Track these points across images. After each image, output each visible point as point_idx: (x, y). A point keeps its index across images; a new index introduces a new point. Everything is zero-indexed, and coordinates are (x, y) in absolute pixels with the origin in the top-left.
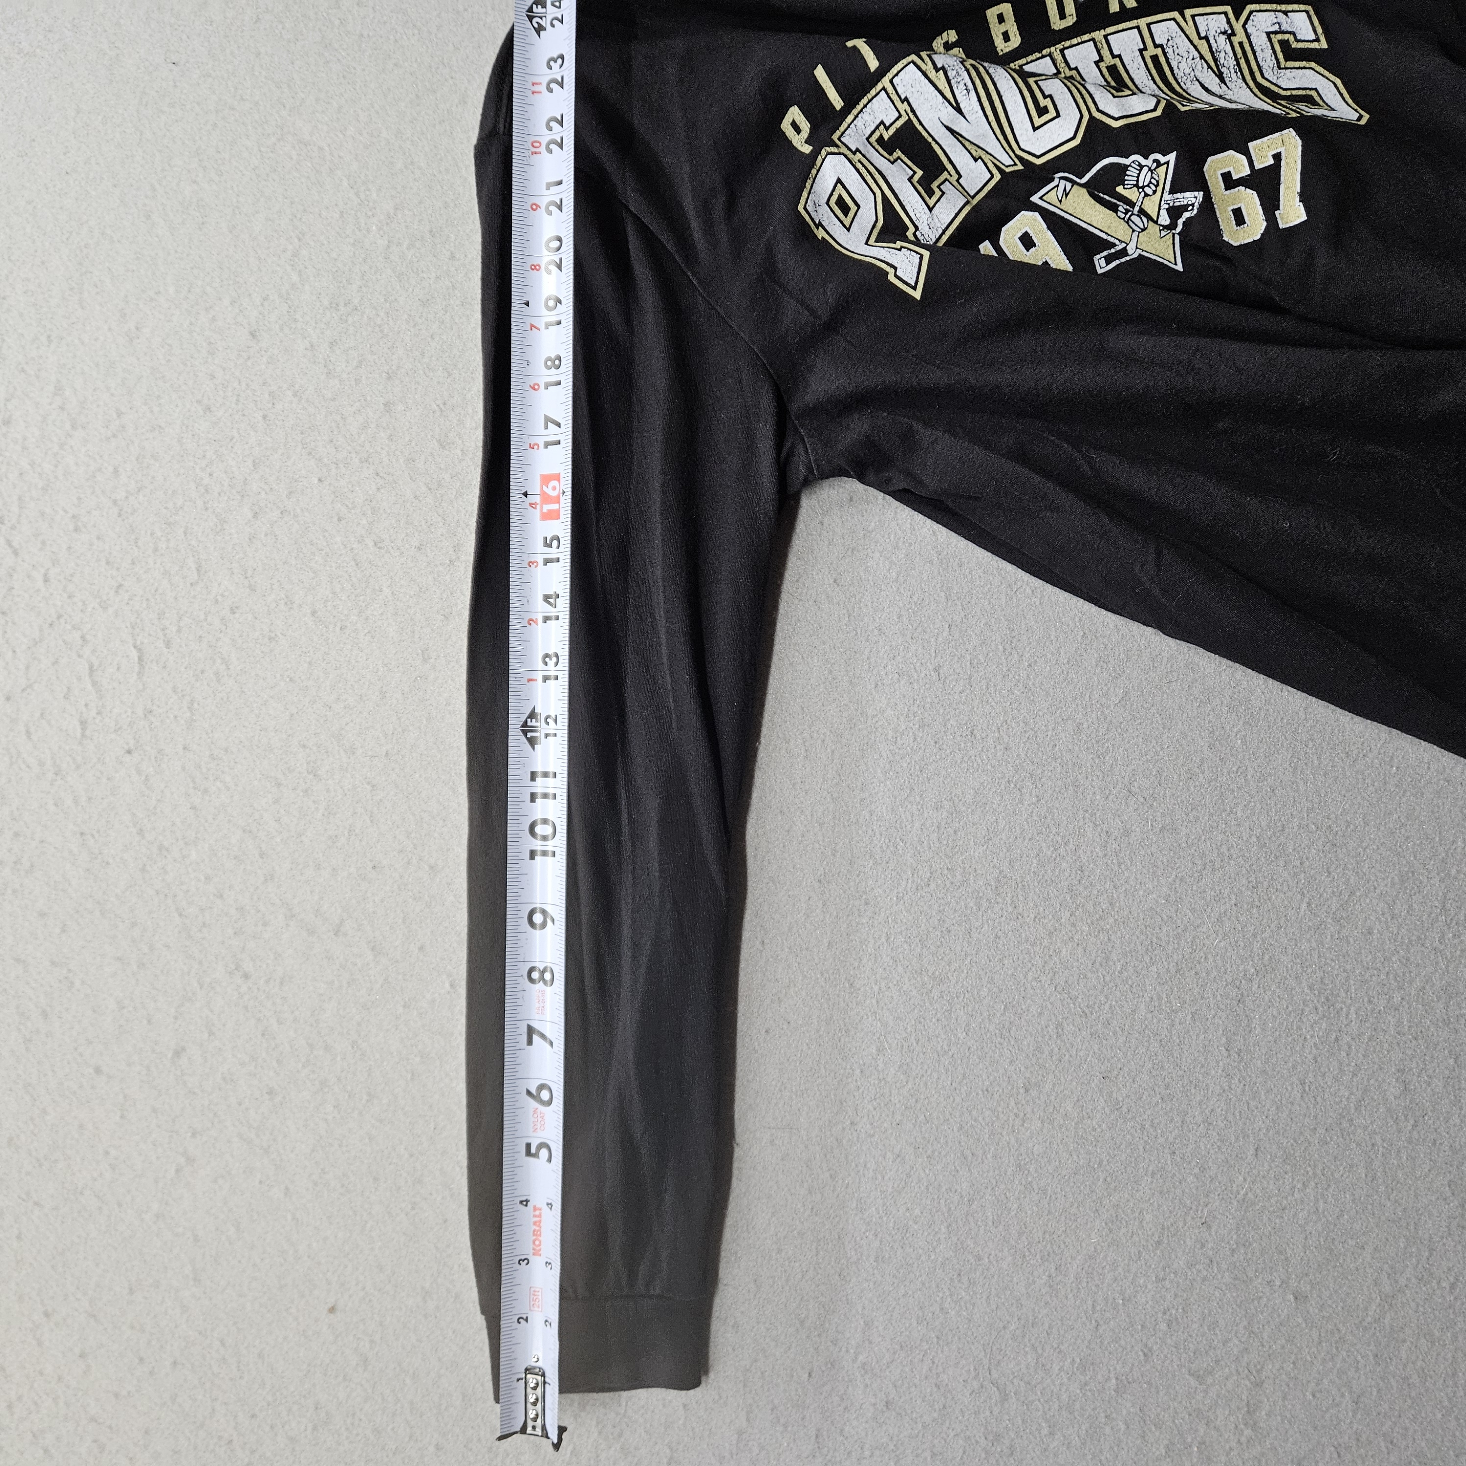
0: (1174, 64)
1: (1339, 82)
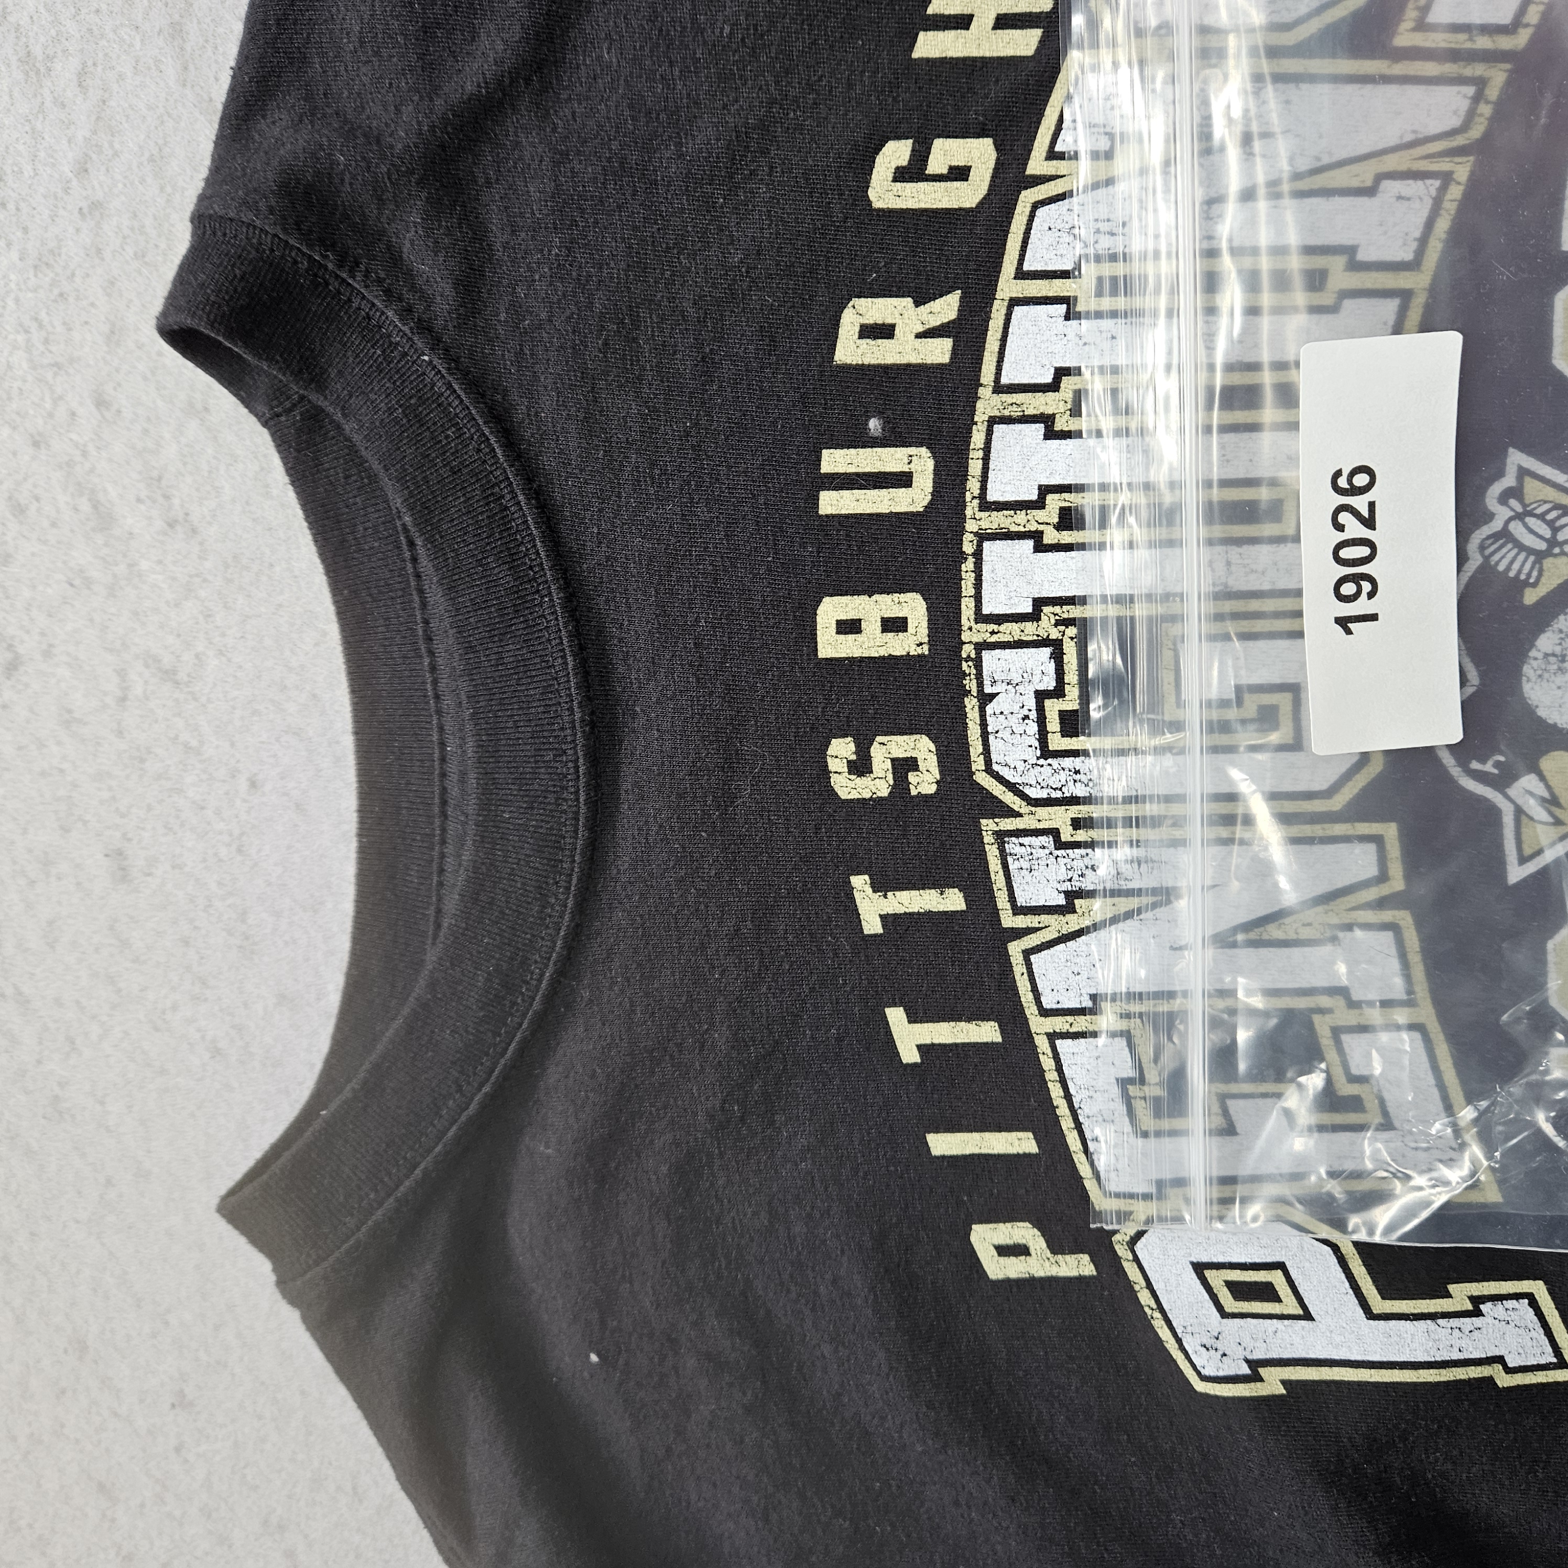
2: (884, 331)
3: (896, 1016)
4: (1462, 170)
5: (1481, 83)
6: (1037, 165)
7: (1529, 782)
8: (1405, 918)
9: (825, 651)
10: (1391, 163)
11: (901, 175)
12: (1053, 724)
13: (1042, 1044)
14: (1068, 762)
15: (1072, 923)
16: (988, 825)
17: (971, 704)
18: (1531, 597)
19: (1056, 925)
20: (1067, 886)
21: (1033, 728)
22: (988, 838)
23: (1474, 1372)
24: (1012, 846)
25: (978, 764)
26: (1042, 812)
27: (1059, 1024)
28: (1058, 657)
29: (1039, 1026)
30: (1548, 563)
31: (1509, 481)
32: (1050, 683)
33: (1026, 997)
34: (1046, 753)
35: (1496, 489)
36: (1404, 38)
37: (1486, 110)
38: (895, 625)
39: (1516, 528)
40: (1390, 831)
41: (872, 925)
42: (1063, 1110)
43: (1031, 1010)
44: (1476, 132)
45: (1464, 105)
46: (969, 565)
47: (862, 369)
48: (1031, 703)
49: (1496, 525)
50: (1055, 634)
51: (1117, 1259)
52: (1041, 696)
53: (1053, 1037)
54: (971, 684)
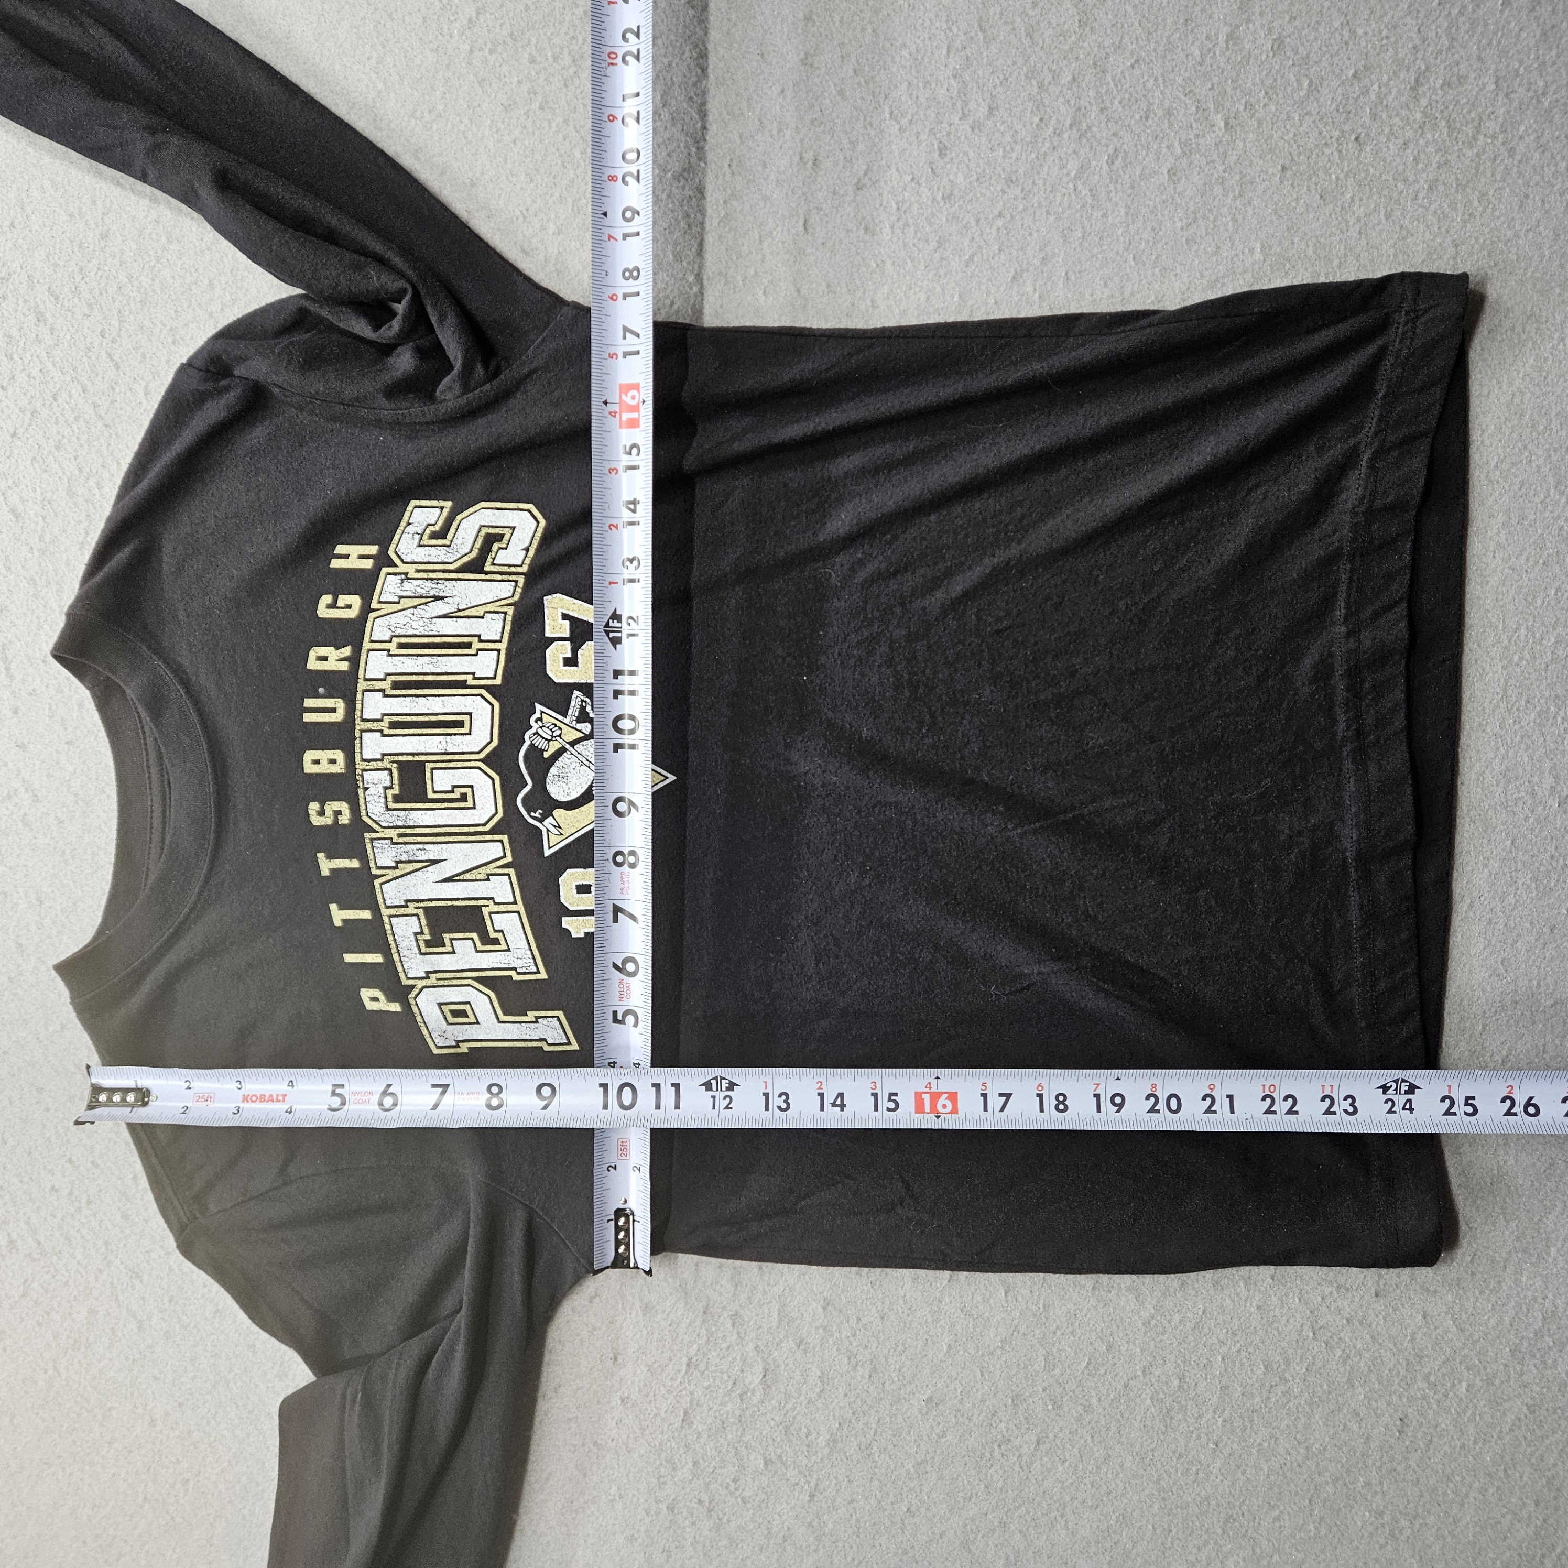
0: (411, 632)
1: (483, 504)
2: (325, 659)
4: (510, 611)
5: (516, 582)
6: (374, 605)
7: (550, 819)
9: (307, 771)
10: (490, 607)
11: (330, 606)
12: (390, 799)
13: (386, 919)
14: (395, 813)
15: (398, 873)
16: (367, 835)
17: (360, 791)
18: (546, 755)
19: (391, 874)
21: (383, 800)
22: (367, 841)
24: (376, 843)
25: (363, 813)
26: (386, 831)
27: (393, 911)
28: (391, 774)
29: (385, 912)
31: (537, 715)
32: (388, 784)
33: (380, 901)
34: (388, 810)
35: (534, 718)
36: (488, 567)
37: (519, 590)
38: (333, 762)
39: (540, 731)
40: (505, 838)
42: (393, 945)
43: (382, 906)
44: (516, 598)
45: (512, 589)
46: (357, 741)
47: (317, 672)
48: (382, 791)
49: (533, 730)
50: (389, 766)
52: (386, 788)
53: (390, 916)
54: (360, 784)
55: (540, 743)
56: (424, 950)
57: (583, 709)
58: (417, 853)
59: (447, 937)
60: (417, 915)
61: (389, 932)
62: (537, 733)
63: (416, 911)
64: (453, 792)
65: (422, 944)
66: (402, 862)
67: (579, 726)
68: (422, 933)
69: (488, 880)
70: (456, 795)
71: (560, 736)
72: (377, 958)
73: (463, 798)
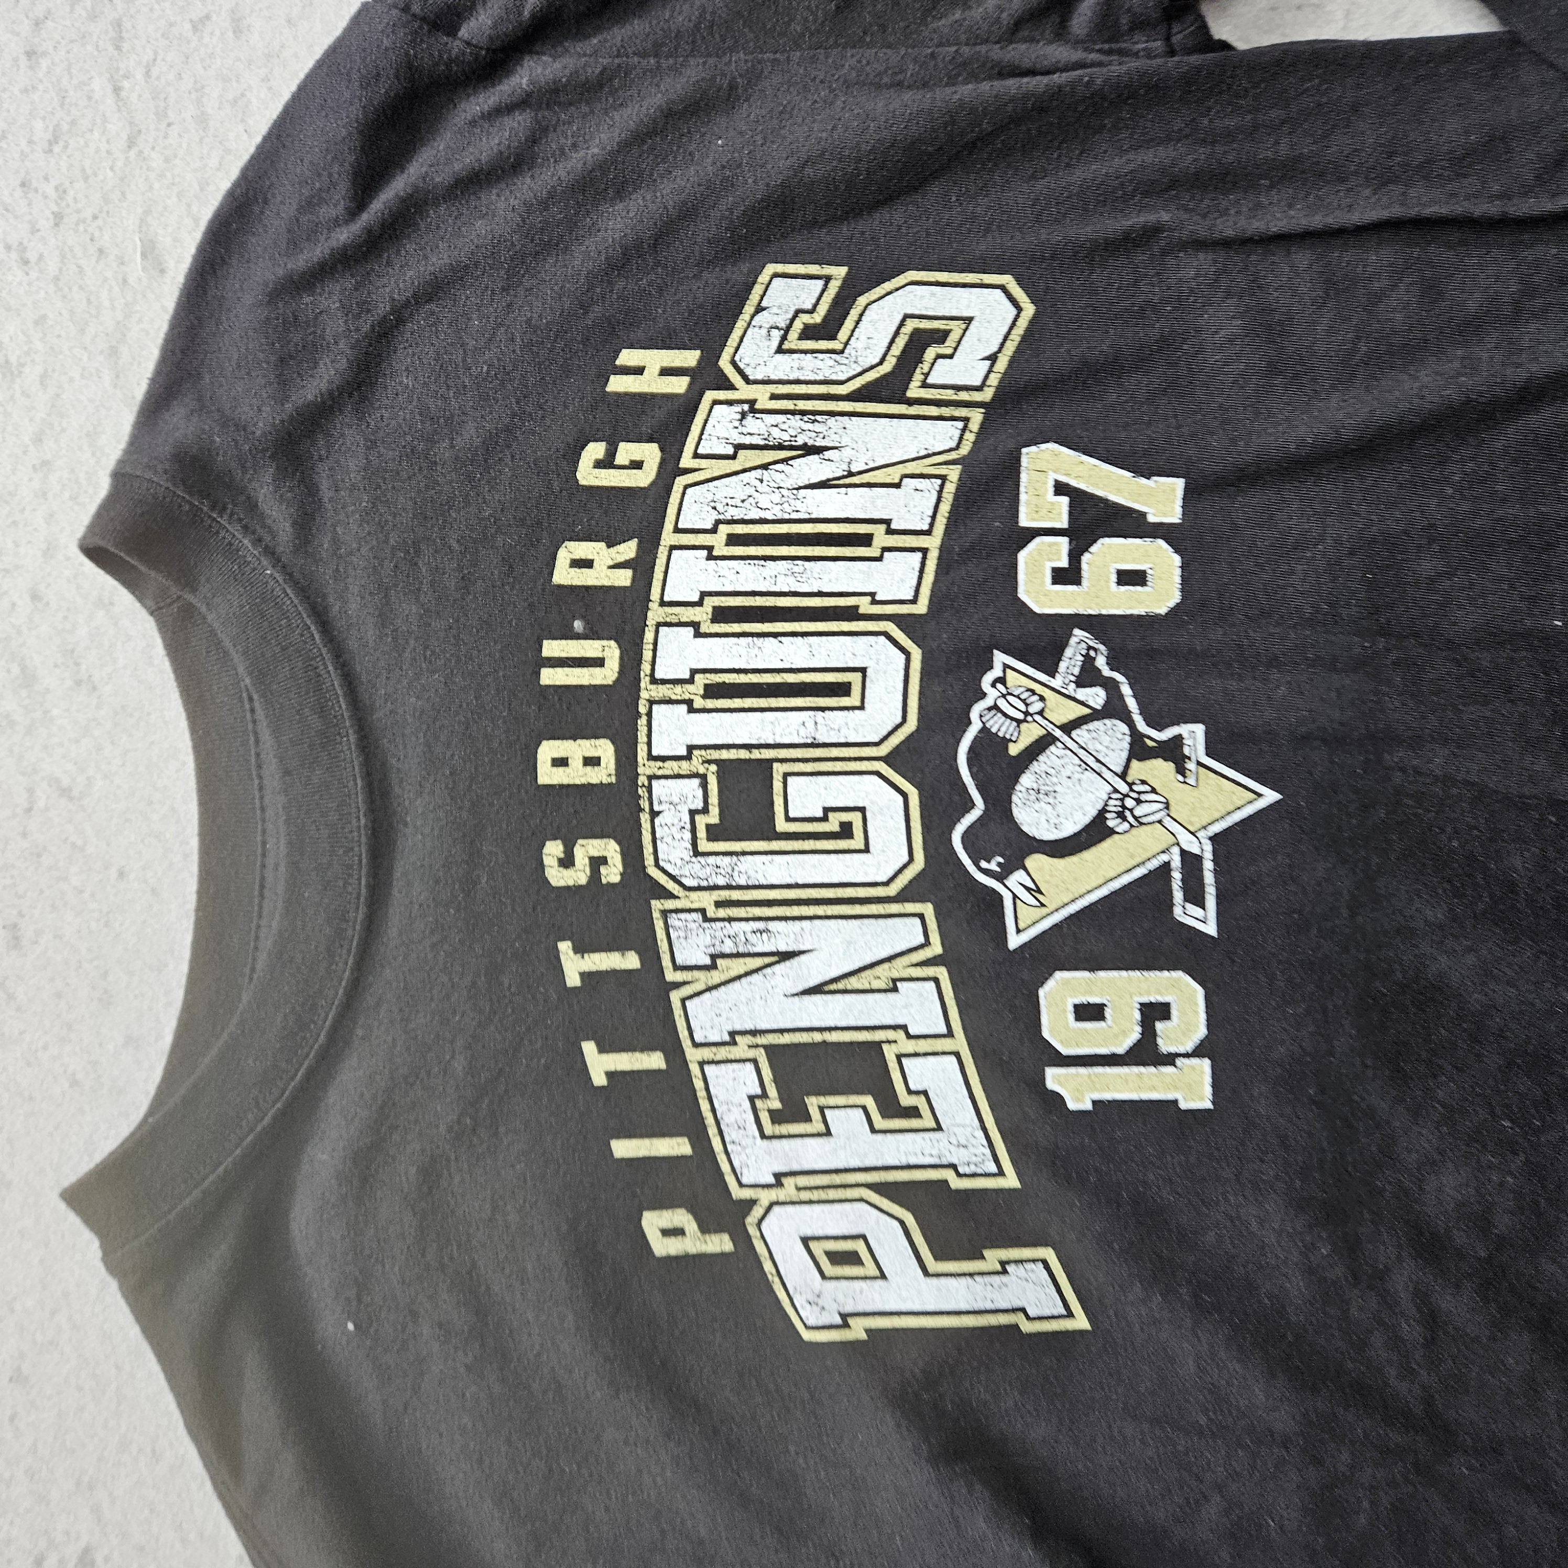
2: (587, 564)
3: (589, 1048)
4: (954, 473)
5: (966, 420)
6: (686, 461)
8: (942, 973)
9: (543, 779)
10: (911, 468)
11: (599, 464)
12: (702, 833)
13: (695, 1069)
14: (711, 860)
15: (716, 977)
16: (657, 905)
17: (645, 818)
18: (1014, 750)
19: (703, 979)
20: (711, 950)
21: (688, 835)
22: (656, 915)
23: (1003, 1319)
24: (673, 920)
25: (649, 860)
26: (694, 895)
27: (707, 1054)
28: (704, 785)
29: (693, 1055)
30: (1024, 726)
31: (997, 672)
32: (699, 805)
34: (697, 853)
37: (970, 437)
38: (592, 762)
39: (1002, 703)
41: (573, 980)
43: (686, 1043)
44: (965, 449)
45: (957, 434)
46: (642, 722)
47: (572, 588)
48: (686, 818)
49: (988, 702)
50: (702, 770)
51: (749, 1237)
52: (693, 813)
53: (702, 1064)
54: (645, 804)
55: (998, 725)
56: (769, 1128)
57: (1088, 661)
58: (753, 938)
59: (813, 1103)
60: (755, 1061)
61: (701, 1094)
62: (995, 707)
63: (751, 1054)
64: (825, 819)
65: (765, 1118)
66: (724, 956)
67: (1082, 694)
68: (764, 1095)
69: (895, 989)
70: (832, 825)
71: (1041, 713)
72: (679, 1146)
73: (846, 831)
